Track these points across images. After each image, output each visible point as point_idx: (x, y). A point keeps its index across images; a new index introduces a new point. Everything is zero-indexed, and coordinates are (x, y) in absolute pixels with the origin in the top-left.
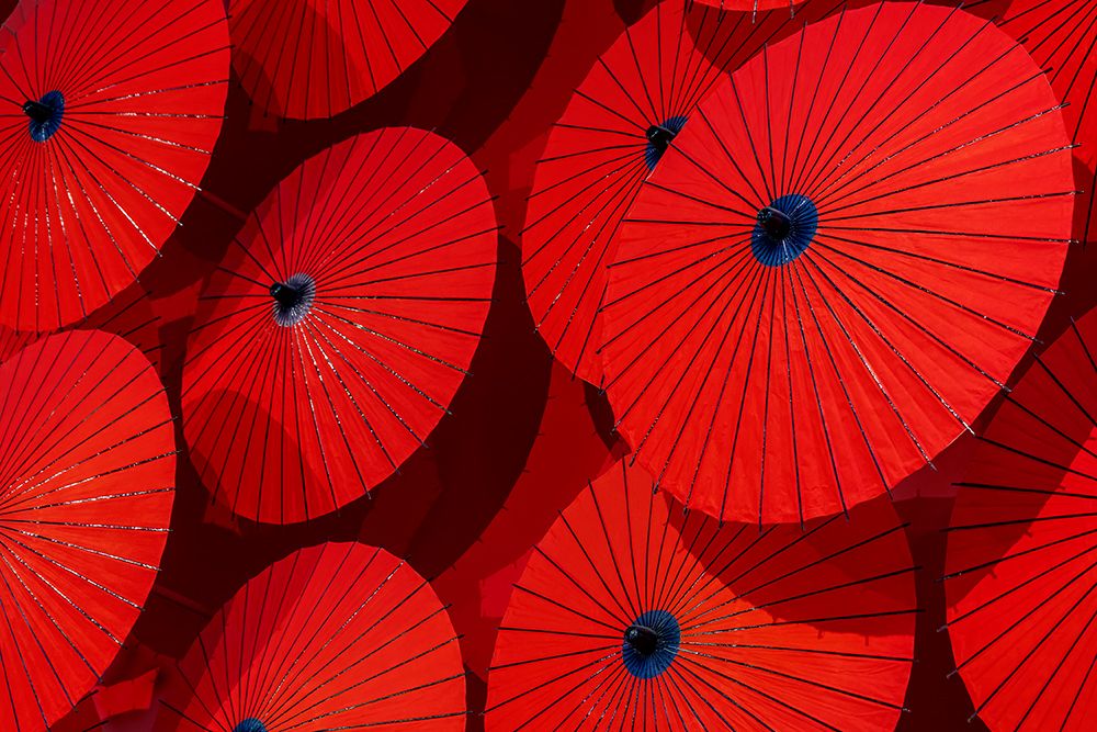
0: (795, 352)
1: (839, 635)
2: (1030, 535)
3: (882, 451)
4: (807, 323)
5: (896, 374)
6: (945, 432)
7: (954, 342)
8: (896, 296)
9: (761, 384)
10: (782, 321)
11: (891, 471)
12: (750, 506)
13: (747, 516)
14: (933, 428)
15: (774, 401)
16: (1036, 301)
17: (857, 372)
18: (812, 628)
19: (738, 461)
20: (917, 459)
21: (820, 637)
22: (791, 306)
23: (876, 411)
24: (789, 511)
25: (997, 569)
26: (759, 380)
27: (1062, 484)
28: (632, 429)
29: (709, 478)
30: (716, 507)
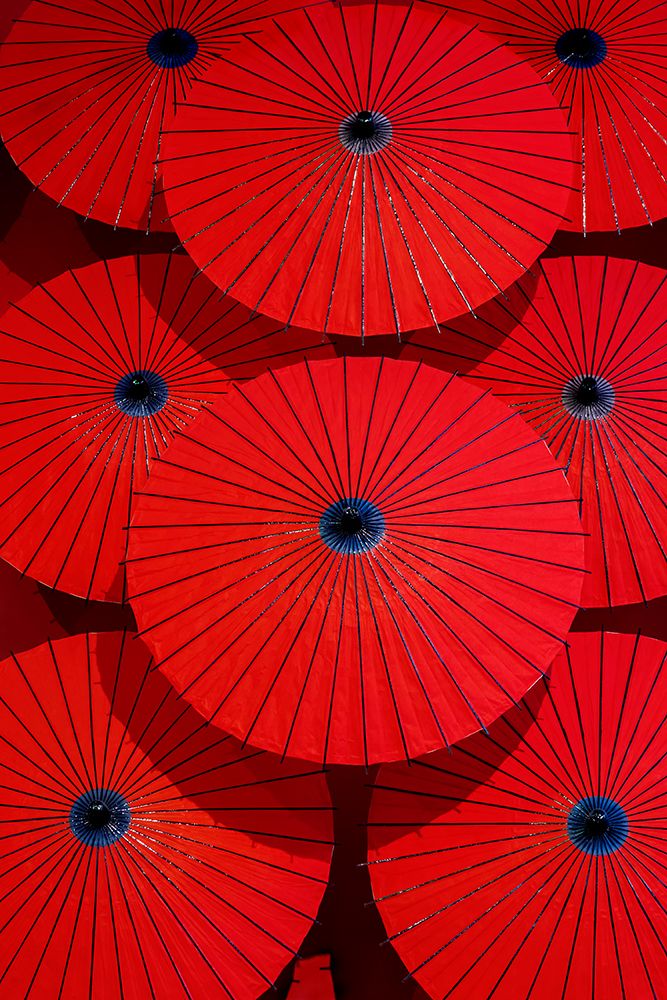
0: (348, 627)
1: (269, 849)
2: (459, 811)
3: (409, 727)
4: (363, 607)
5: (432, 670)
6: (464, 727)
7: (484, 658)
8: (444, 610)
9: (310, 642)
10: (341, 599)
11: (414, 744)
12: (276, 738)
13: (273, 746)
14: (455, 721)
15: (319, 661)
16: (549, 645)
17: (400, 660)
18: (247, 838)
19: (272, 699)
20: (436, 741)
21: (253, 846)
22: (351, 589)
23: (410, 693)
24: (313, 752)
25: (423, 830)
26: (309, 639)
27: (491, 779)
28: (159, 641)
29: (239, 705)
30: (242, 731)
